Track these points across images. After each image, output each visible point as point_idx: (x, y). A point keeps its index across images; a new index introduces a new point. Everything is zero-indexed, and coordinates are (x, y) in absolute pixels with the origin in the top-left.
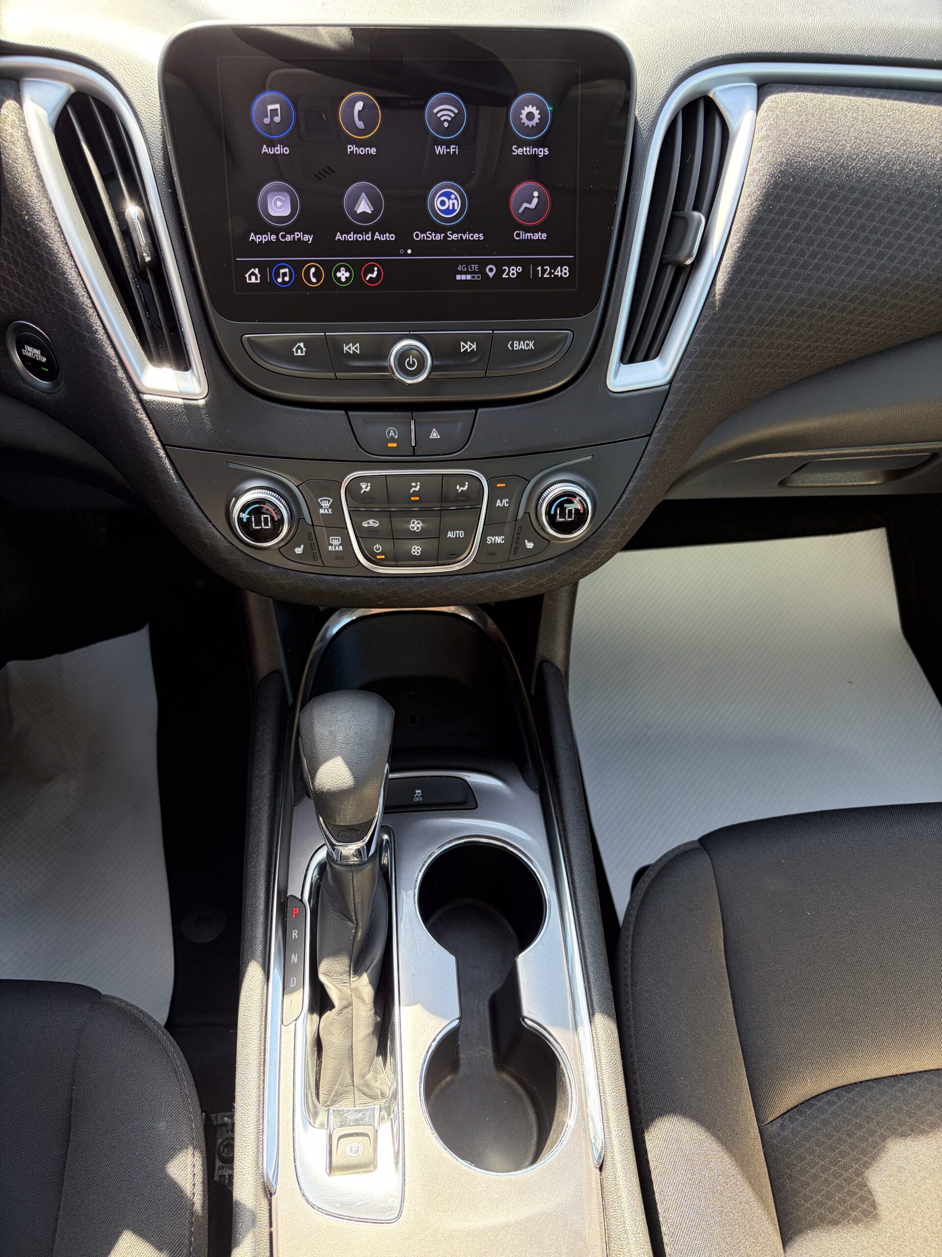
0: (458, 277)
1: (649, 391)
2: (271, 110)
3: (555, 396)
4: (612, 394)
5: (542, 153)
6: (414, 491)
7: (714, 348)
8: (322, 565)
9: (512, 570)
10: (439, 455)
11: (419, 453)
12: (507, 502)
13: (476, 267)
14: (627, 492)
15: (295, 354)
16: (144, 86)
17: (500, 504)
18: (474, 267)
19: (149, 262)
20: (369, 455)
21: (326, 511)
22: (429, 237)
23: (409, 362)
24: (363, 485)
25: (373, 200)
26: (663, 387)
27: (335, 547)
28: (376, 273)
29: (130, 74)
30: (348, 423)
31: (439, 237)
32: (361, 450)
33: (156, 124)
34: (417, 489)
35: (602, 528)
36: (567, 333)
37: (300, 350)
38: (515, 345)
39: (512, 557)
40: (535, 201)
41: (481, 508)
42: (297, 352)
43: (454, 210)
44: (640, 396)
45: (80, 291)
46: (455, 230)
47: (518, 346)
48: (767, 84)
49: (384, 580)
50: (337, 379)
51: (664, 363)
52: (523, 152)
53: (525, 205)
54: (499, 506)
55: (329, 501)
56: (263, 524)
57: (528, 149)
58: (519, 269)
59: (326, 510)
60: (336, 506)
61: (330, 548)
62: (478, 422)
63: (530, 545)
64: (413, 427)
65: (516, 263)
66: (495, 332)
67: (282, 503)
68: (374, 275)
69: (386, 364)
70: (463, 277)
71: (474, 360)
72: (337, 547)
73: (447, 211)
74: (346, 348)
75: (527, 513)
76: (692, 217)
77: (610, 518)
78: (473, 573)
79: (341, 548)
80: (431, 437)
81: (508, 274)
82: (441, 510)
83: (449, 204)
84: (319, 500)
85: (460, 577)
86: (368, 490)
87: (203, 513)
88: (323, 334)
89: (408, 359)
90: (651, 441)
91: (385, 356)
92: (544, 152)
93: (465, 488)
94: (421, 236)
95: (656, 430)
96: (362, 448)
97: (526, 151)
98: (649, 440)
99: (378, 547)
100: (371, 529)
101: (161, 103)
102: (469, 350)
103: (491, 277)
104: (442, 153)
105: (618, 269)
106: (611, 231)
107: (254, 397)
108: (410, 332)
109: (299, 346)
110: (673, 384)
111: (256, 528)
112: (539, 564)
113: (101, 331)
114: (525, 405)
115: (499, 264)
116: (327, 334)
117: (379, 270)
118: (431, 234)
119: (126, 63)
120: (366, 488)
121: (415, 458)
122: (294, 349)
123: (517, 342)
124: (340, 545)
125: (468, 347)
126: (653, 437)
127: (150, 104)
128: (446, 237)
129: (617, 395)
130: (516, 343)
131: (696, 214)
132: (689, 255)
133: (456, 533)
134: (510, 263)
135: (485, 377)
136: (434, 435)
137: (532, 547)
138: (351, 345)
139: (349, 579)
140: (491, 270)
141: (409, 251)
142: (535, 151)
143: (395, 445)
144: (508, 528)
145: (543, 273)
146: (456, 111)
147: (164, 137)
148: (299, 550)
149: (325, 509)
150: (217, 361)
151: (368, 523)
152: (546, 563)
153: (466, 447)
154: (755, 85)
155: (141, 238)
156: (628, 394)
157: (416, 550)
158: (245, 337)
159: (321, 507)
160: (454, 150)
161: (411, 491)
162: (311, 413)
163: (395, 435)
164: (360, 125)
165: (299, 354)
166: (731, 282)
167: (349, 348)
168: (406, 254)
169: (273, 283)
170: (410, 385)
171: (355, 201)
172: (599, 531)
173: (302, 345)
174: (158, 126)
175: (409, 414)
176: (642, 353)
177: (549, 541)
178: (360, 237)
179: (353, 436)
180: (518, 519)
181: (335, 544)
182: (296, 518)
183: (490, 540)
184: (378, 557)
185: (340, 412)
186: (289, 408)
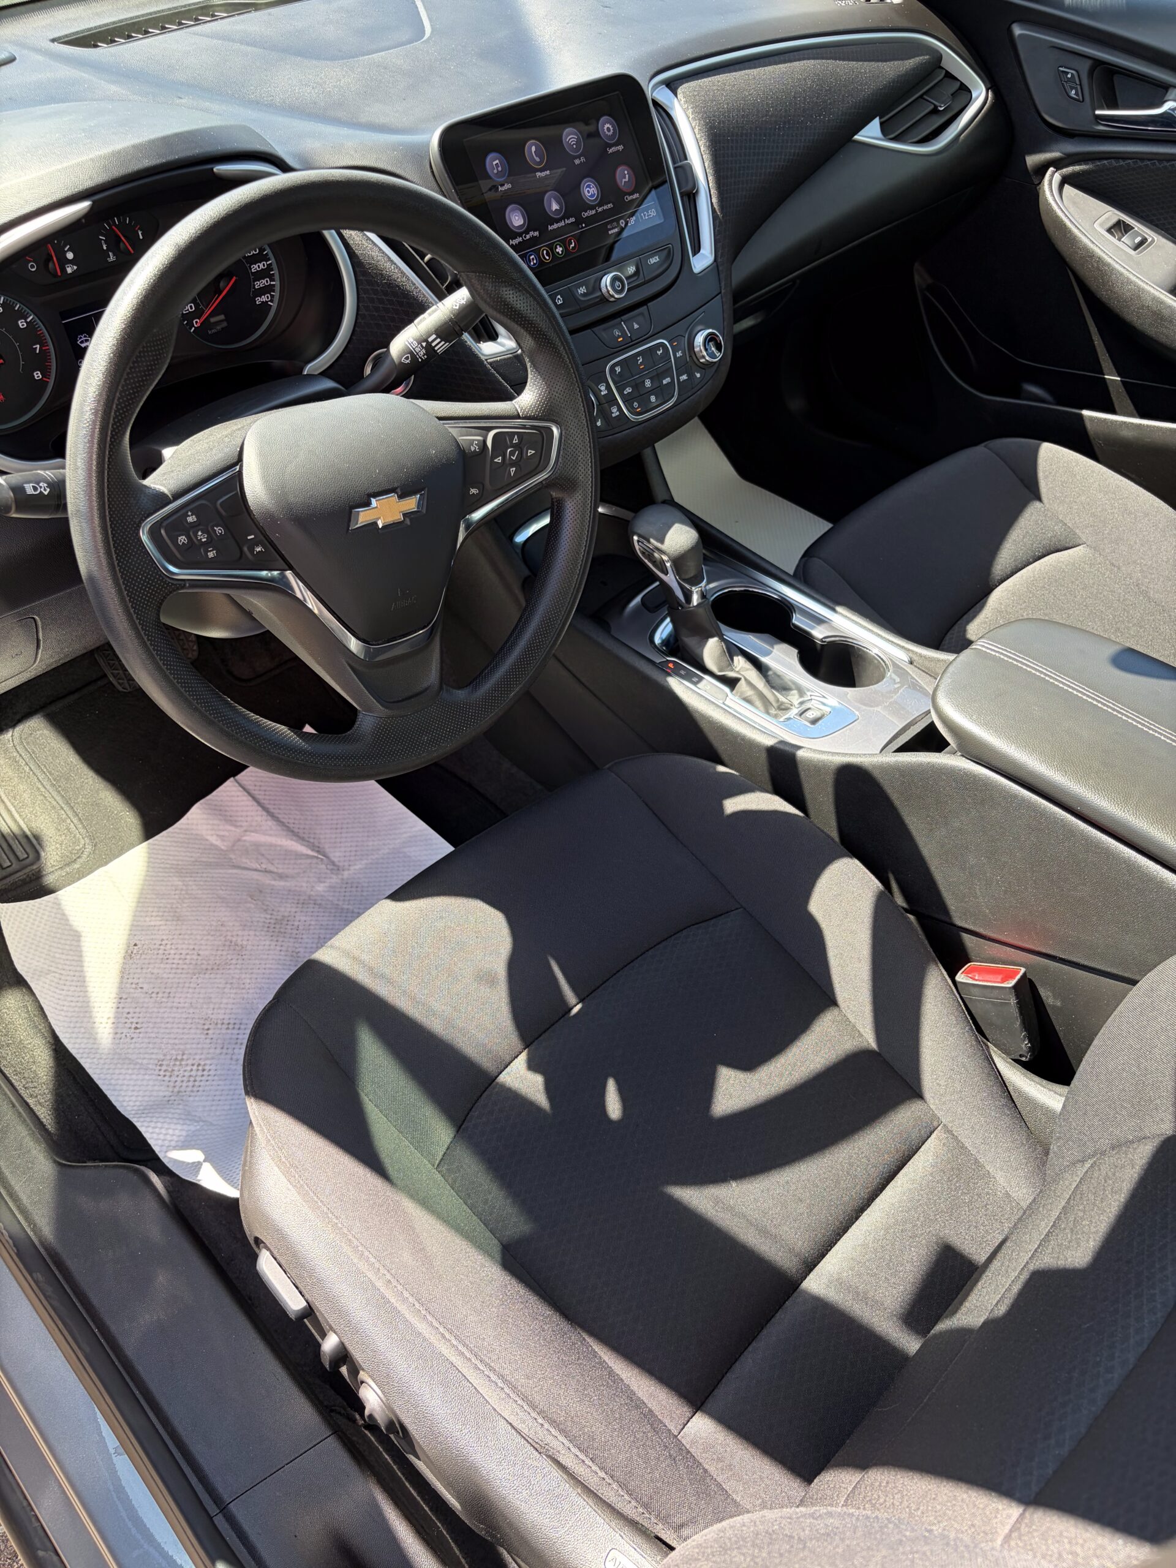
0: (610, 232)
1: (710, 266)
2: (495, 165)
3: (676, 283)
4: (696, 274)
6: (640, 362)
10: (642, 337)
11: (634, 339)
17: (678, 355)
20: (611, 350)
21: (605, 393)
22: (589, 214)
24: (616, 369)
25: (558, 202)
26: (714, 264)
27: (616, 414)
28: (573, 243)
31: (594, 212)
36: (669, 247)
37: (560, 300)
40: (627, 176)
41: (671, 361)
42: (558, 302)
43: (595, 194)
44: (708, 271)
46: (599, 205)
47: (652, 261)
48: (671, 83)
51: (705, 252)
52: (612, 151)
53: (624, 180)
54: (678, 357)
55: (603, 386)
57: (614, 148)
60: (608, 387)
61: (613, 416)
63: (698, 375)
64: (625, 325)
68: (573, 245)
73: (592, 196)
74: (579, 291)
75: (690, 356)
76: (685, 165)
78: (680, 403)
79: (619, 414)
80: (634, 328)
83: (591, 191)
84: (599, 387)
88: (568, 286)
92: (621, 147)
93: (661, 352)
94: (586, 214)
96: (607, 348)
97: (614, 150)
98: (722, 295)
99: (635, 404)
100: (628, 395)
104: (578, 163)
109: (558, 298)
110: (717, 260)
114: (666, 293)
116: (570, 285)
117: (574, 241)
118: (588, 212)
120: (618, 370)
121: (633, 343)
123: (651, 259)
124: (617, 411)
125: (632, 269)
126: (722, 292)
128: (597, 210)
129: (698, 274)
131: (686, 162)
132: (694, 187)
133: (666, 381)
136: (636, 326)
141: (583, 225)
142: (617, 148)
143: (621, 339)
146: (577, 137)
148: (599, 424)
149: (603, 392)
151: (626, 391)
153: (652, 327)
156: (702, 272)
157: (653, 399)
159: (601, 391)
160: (583, 160)
161: (639, 364)
163: (618, 333)
164: (538, 159)
165: (560, 302)
167: (581, 291)
168: (583, 228)
171: (550, 205)
173: (560, 296)
176: (697, 248)
178: (561, 224)
179: (600, 341)
180: (688, 361)
181: (615, 412)
183: (681, 378)
184: (637, 410)
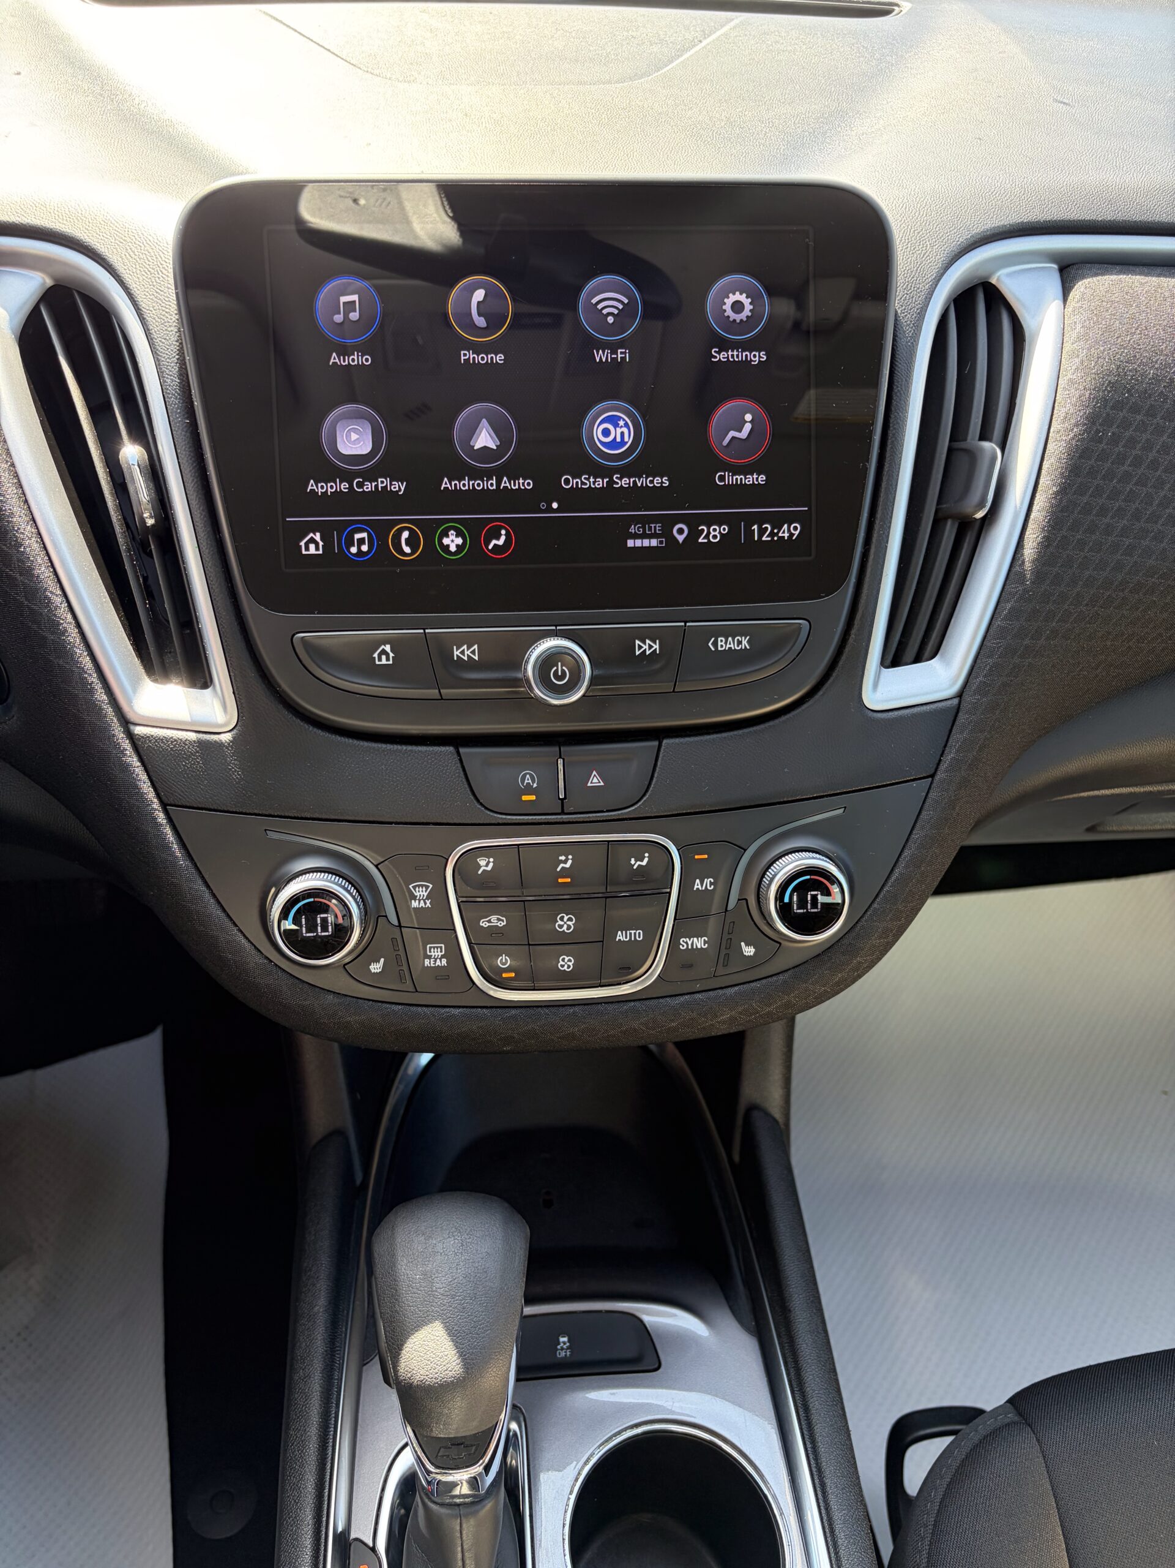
1: (928, 707)
2: (344, 303)
3: (783, 718)
4: (871, 714)
5: (757, 358)
6: (563, 867)
7: (1027, 642)
8: (412, 989)
9: (721, 992)
10: (602, 812)
11: (572, 809)
12: (711, 884)
13: (657, 527)
14: (902, 864)
15: (377, 663)
16: (152, 271)
17: (700, 887)
18: (655, 527)
19: (153, 526)
20: (492, 814)
21: (422, 904)
22: (586, 484)
23: (556, 672)
24: (482, 863)
25: (498, 430)
26: (949, 702)
27: (435, 961)
28: (503, 538)
29: (133, 256)
30: (459, 765)
31: (600, 483)
32: (480, 807)
33: (170, 326)
34: (568, 865)
35: (863, 922)
36: (800, 624)
37: (384, 656)
38: (720, 644)
39: (721, 971)
40: (748, 427)
41: (670, 893)
42: (380, 660)
43: (623, 443)
44: (914, 715)
45: (42, 571)
46: (625, 472)
47: (723, 644)
48: (1073, 264)
49: (513, 1012)
50: (442, 699)
51: (947, 663)
52: (728, 357)
53: (732, 434)
54: (698, 889)
55: (427, 887)
56: (319, 928)
57: (735, 353)
58: (724, 529)
59: (422, 902)
60: (439, 895)
61: (427, 962)
62: (662, 759)
63: (749, 951)
64: (561, 767)
65: (719, 520)
66: (688, 624)
67: (351, 894)
68: (501, 542)
69: (520, 675)
70: (638, 543)
71: (657, 666)
72: (438, 960)
73: (613, 444)
74: (456, 653)
75: (743, 899)
76: (982, 450)
77: (875, 905)
78: (658, 998)
79: (444, 961)
80: (589, 784)
81: (707, 536)
82: (606, 898)
83: (615, 433)
84: (410, 886)
85: (637, 1004)
86: (489, 868)
87: (224, 910)
88: (422, 631)
89: (555, 668)
90: (934, 785)
91: (517, 663)
92: (760, 357)
93: (644, 863)
94: (574, 482)
95: (943, 767)
96: (481, 804)
97: (733, 356)
98: (931, 783)
99: (504, 961)
100: (494, 930)
101: (177, 294)
102: (648, 653)
103: (681, 541)
104: (604, 360)
105: (876, 527)
106: (866, 470)
107: (311, 728)
108: (556, 626)
109: (383, 649)
110: (966, 697)
111: (308, 935)
112: (764, 981)
113: (73, 632)
114: (735, 733)
115: (693, 523)
116: (427, 631)
117: (508, 535)
118: (588, 479)
119: (129, 240)
120: (487, 865)
121: (564, 817)
122: (376, 655)
123: (723, 639)
124: (442, 957)
125: (647, 647)
126: (937, 777)
127: (162, 298)
128: (611, 482)
129: (879, 715)
130: (722, 641)
131: (986, 445)
132: (981, 505)
133: (631, 934)
134: (710, 521)
135: (674, 691)
136: (595, 781)
137: (752, 954)
138: (465, 647)
139: (456, 1011)
140: (681, 531)
141: (555, 505)
142: (746, 355)
143: (533, 798)
144: (713, 924)
145: (761, 535)
146: (626, 301)
147: (181, 343)
148: (376, 968)
149: (419, 900)
150: (252, 674)
151: (489, 921)
152: (775, 978)
153: (645, 799)
154: (1055, 266)
155: (141, 490)
156: (896, 713)
157: (566, 963)
158: (297, 637)
159: (414, 898)
160: (623, 356)
161: (558, 869)
162: (400, 751)
163: (533, 782)
164: (481, 322)
165: (384, 661)
166: (1046, 544)
167: (463, 653)
168: (550, 510)
169: (344, 556)
170: (556, 706)
171: (472, 430)
172: (858, 926)
173: (388, 648)
174: (172, 328)
175: (557, 749)
176: (911, 650)
177: (780, 944)
178: (479, 485)
179: (467, 786)
180: (729, 909)
182: (372, 913)
183: (685, 943)
184: (504, 975)
185: (447, 748)
186: (366, 744)
